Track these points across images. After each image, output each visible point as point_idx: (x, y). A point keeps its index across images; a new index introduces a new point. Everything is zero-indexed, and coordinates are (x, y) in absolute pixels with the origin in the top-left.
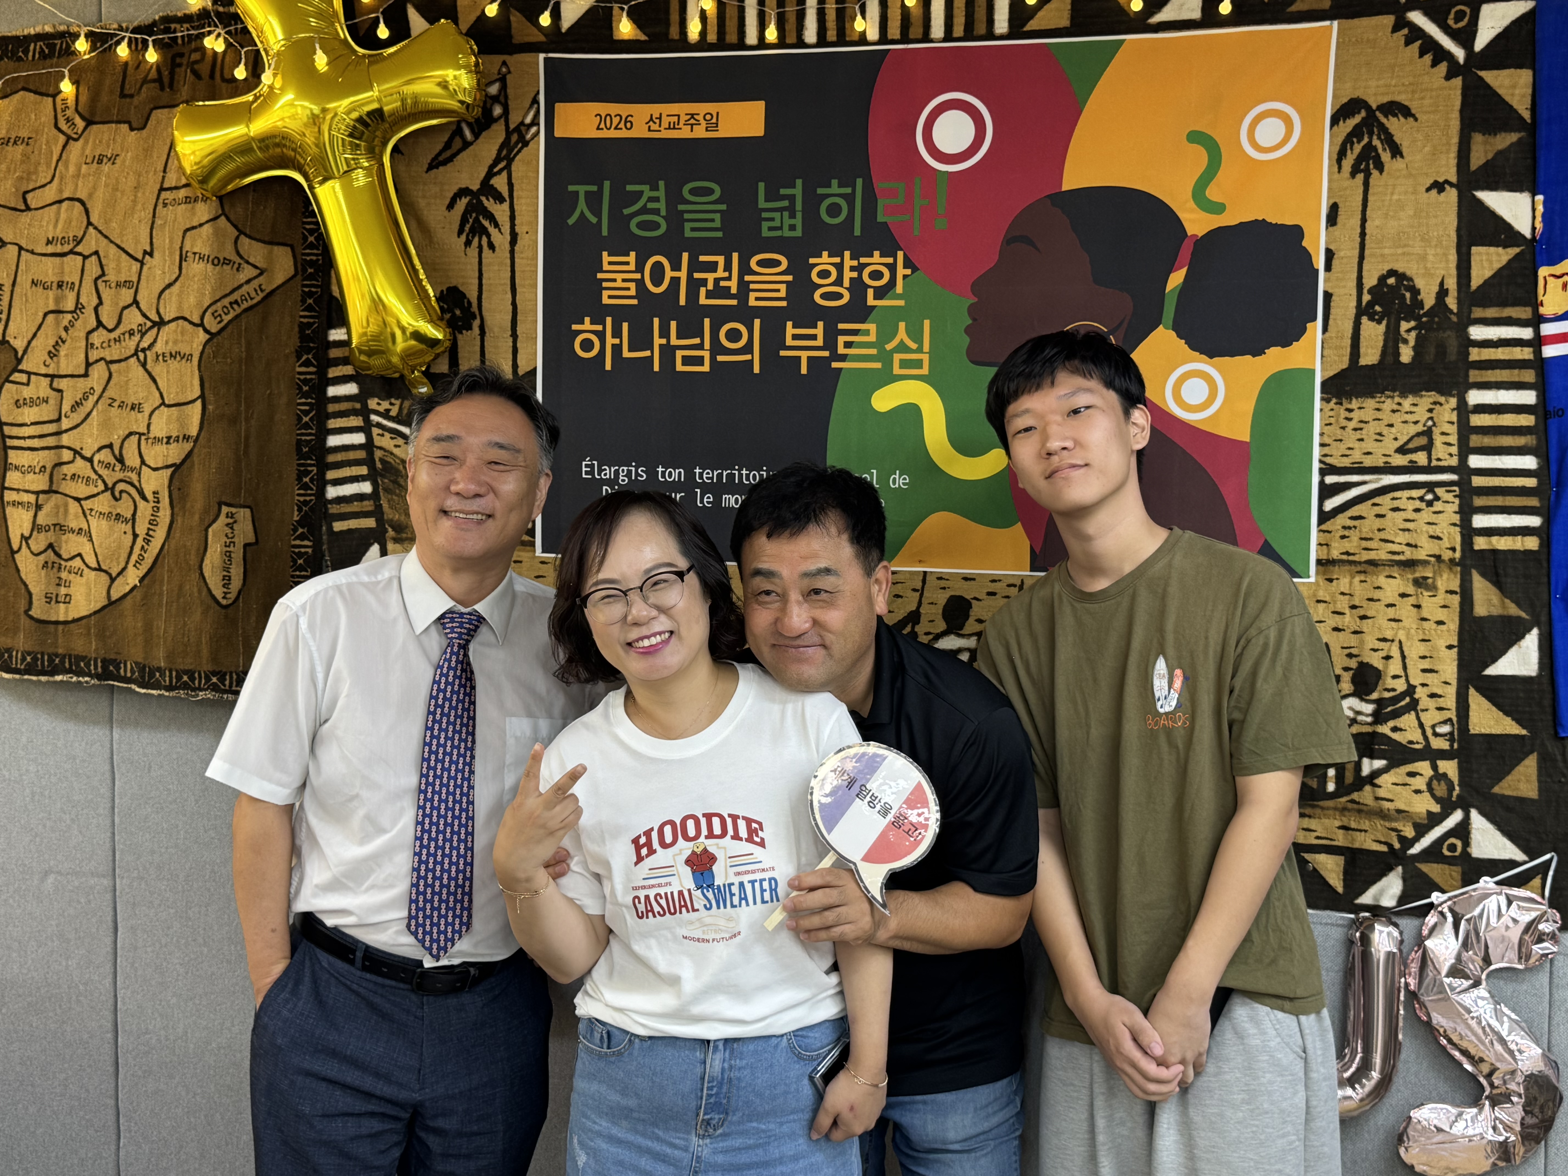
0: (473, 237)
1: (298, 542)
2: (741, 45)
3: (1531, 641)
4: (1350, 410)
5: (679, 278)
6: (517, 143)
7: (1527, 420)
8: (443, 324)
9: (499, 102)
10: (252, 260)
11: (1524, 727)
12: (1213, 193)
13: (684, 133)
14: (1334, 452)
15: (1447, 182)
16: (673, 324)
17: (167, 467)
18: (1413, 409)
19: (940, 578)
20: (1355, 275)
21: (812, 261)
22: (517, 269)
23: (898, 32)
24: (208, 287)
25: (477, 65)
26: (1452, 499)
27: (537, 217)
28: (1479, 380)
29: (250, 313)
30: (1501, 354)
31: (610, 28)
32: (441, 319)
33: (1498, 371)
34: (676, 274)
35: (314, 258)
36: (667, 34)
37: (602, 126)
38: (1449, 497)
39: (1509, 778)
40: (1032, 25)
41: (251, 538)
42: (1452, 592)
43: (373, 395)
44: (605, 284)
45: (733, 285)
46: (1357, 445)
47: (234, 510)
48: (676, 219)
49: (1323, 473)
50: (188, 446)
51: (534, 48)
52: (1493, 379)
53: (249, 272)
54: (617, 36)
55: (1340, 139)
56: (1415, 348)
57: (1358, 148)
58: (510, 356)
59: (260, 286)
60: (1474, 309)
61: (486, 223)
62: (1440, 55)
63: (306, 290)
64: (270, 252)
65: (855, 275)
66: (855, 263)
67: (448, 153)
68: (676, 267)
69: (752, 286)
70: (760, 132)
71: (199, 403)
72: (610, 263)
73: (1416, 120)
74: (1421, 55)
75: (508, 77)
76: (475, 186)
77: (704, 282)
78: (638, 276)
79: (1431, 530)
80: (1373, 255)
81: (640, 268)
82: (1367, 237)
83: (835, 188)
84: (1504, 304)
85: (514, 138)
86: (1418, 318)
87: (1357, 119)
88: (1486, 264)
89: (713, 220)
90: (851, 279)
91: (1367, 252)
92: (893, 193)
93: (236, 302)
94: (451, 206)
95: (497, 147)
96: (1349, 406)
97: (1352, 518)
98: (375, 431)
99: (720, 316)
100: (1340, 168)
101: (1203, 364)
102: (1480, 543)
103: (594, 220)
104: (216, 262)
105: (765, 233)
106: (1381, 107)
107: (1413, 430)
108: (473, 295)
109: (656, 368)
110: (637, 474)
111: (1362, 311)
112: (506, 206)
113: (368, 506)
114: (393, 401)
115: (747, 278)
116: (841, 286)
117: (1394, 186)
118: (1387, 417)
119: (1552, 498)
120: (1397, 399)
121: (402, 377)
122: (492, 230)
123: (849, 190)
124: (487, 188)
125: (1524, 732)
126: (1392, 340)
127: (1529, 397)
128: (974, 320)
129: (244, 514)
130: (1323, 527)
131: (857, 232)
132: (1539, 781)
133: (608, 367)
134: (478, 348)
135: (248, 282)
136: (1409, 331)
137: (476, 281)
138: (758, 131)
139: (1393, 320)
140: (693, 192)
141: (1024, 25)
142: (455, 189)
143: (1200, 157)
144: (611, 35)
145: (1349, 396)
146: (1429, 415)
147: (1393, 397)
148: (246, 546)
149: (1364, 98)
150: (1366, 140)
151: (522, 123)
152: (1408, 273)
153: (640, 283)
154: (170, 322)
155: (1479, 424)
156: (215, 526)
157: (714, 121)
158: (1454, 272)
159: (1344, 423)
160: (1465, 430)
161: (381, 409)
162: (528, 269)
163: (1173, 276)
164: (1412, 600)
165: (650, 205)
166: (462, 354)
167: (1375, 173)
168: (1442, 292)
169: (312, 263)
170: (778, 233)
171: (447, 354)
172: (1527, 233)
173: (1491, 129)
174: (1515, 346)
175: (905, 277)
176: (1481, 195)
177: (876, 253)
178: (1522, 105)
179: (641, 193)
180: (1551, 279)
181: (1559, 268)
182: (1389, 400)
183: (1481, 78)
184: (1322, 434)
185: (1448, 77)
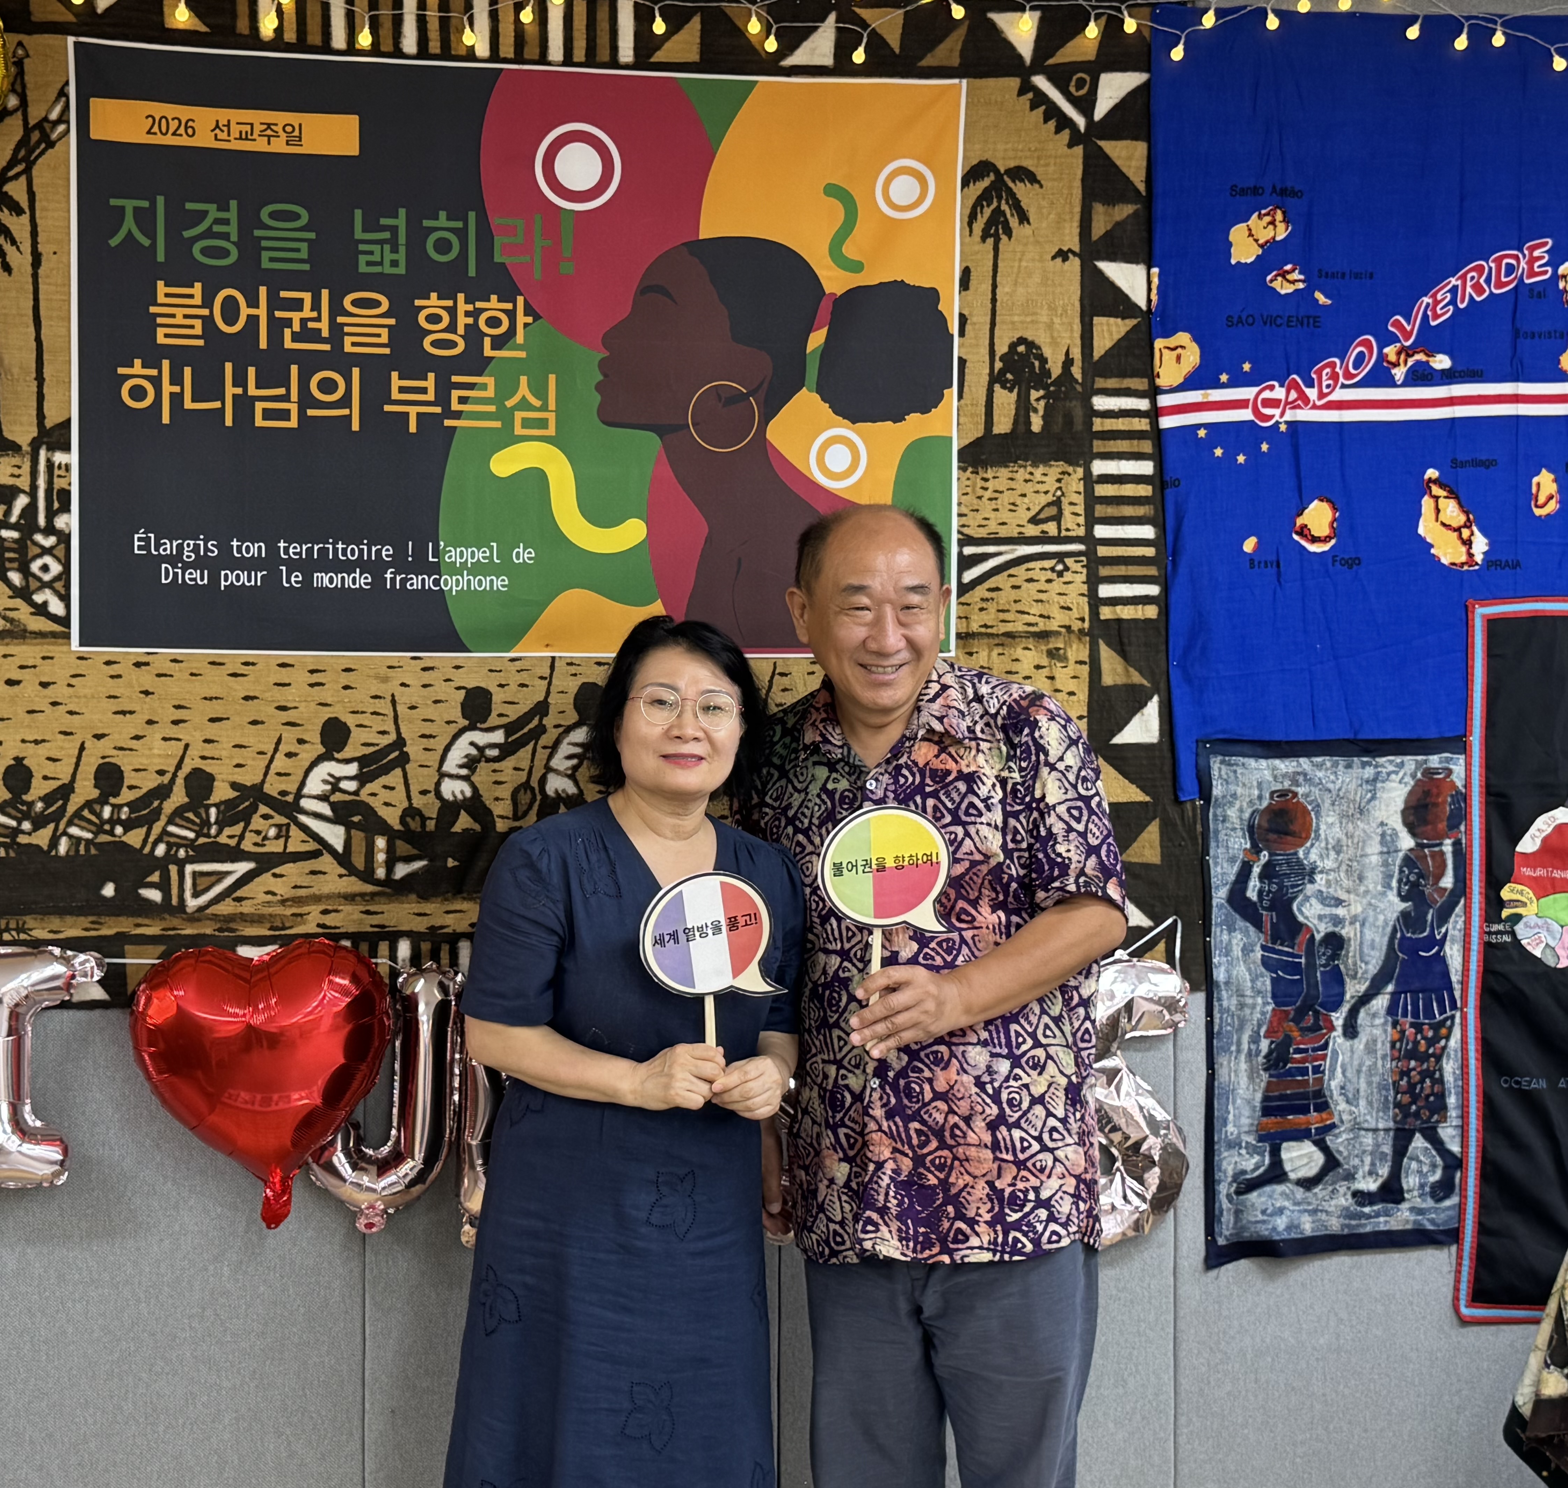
2: (326, 48)
3: (1152, 708)
4: (986, 480)
5: (257, 317)
6: (38, 143)
7: (1145, 490)
9: (13, 91)
11: (1147, 794)
12: (849, 250)
13: (260, 145)
14: (971, 522)
15: (1070, 250)
16: (252, 371)
18: (1044, 479)
19: (570, 664)
20: (987, 342)
21: (418, 303)
22: (41, 297)
23: (512, 50)
26: (1080, 569)
27: (70, 234)
28: (1102, 450)
30: (1121, 424)
31: (162, 14)
33: (1119, 442)
34: (253, 311)
36: (234, 27)
37: (156, 129)
38: (1077, 567)
39: (1135, 845)
40: (659, 57)
42: (1081, 663)
44: (159, 320)
45: (324, 326)
46: (992, 515)
48: (250, 247)
49: (962, 543)
51: (62, 29)
52: (1115, 450)
54: (170, 24)
55: (970, 202)
56: (1044, 417)
57: (987, 212)
58: (34, 404)
60: (1097, 379)
62: (1064, 122)
65: (470, 320)
66: (470, 307)
68: (253, 302)
69: (347, 329)
70: (354, 150)
72: (167, 295)
73: (1041, 186)
74: (1046, 121)
75: (26, 61)
77: (288, 323)
78: (205, 312)
79: (1062, 600)
80: (1003, 322)
81: (207, 302)
82: (998, 304)
83: (443, 220)
84: (1123, 375)
85: (36, 136)
86: (1046, 387)
87: (986, 183)
88: (1106, 335)
89: (298, 250)
90: (466, 325)
91: (998, 319)
92: (511, 231)
95: (12, 146)
96: (985, 475)
97: (989, 590)
99: (310, 363)
100: (971, 231)
101: (844, 430)
102: (1106, 613)
103: (146, 242)
105: (363, 268)
106: (1008, 172)
107: (1044, 500)
109: (229, 422)
110: (206, 549)
111: (995, 379)
112: (25, 219)
115: (340, 319)
116: (455, 332)
117: (1023, 253)
118: (1020, 487)
119: (1169, 568)
120: (1029, 469)
122: (8, 248)
123: (459, 224)
125: (1148, 799)
126: (1024, 408)
127: (1146, 468)
128: (605, 375)
130: (962, 600)
131: (472, 272)
132: (1162, 847)
133: (166, 419)
136: (1038, 400)
138: (352, 149)
139: (1023, 388)
140: (273, 215)
141: (651, 55)
143: (836, 211)
144: (162, 23)
145: (985, 465)
146: (1058, 485)
147: (1025, 467)
149: (992, 160)
150: (995, 204)
151: (46, 119)
152: (1037, 342)
153: (208, 321)
155: (1103, 494)
157: (296, 133)
158: (1078, 342)
159: (980, 492)
160: (1091, 500)
162: (58, 297)
163: (812, 336)
164: (1045, 672)
165: (217, 228)
167: (1004, 238)
168: (1068, 362)
170: (377, 269)
172: (1143, 304)
173: (1110, 201)
174: (1134, 416)
175: (526, 325)
176: (1103, 265)
177: (494, 298)
178: (1138, 178)
179: (205, 213)
180: (1166, 352)
181: (1172, 341)
182: (1022, 470)
183: (1100, 148)
184: (959, 504)
185: (1070, 145)
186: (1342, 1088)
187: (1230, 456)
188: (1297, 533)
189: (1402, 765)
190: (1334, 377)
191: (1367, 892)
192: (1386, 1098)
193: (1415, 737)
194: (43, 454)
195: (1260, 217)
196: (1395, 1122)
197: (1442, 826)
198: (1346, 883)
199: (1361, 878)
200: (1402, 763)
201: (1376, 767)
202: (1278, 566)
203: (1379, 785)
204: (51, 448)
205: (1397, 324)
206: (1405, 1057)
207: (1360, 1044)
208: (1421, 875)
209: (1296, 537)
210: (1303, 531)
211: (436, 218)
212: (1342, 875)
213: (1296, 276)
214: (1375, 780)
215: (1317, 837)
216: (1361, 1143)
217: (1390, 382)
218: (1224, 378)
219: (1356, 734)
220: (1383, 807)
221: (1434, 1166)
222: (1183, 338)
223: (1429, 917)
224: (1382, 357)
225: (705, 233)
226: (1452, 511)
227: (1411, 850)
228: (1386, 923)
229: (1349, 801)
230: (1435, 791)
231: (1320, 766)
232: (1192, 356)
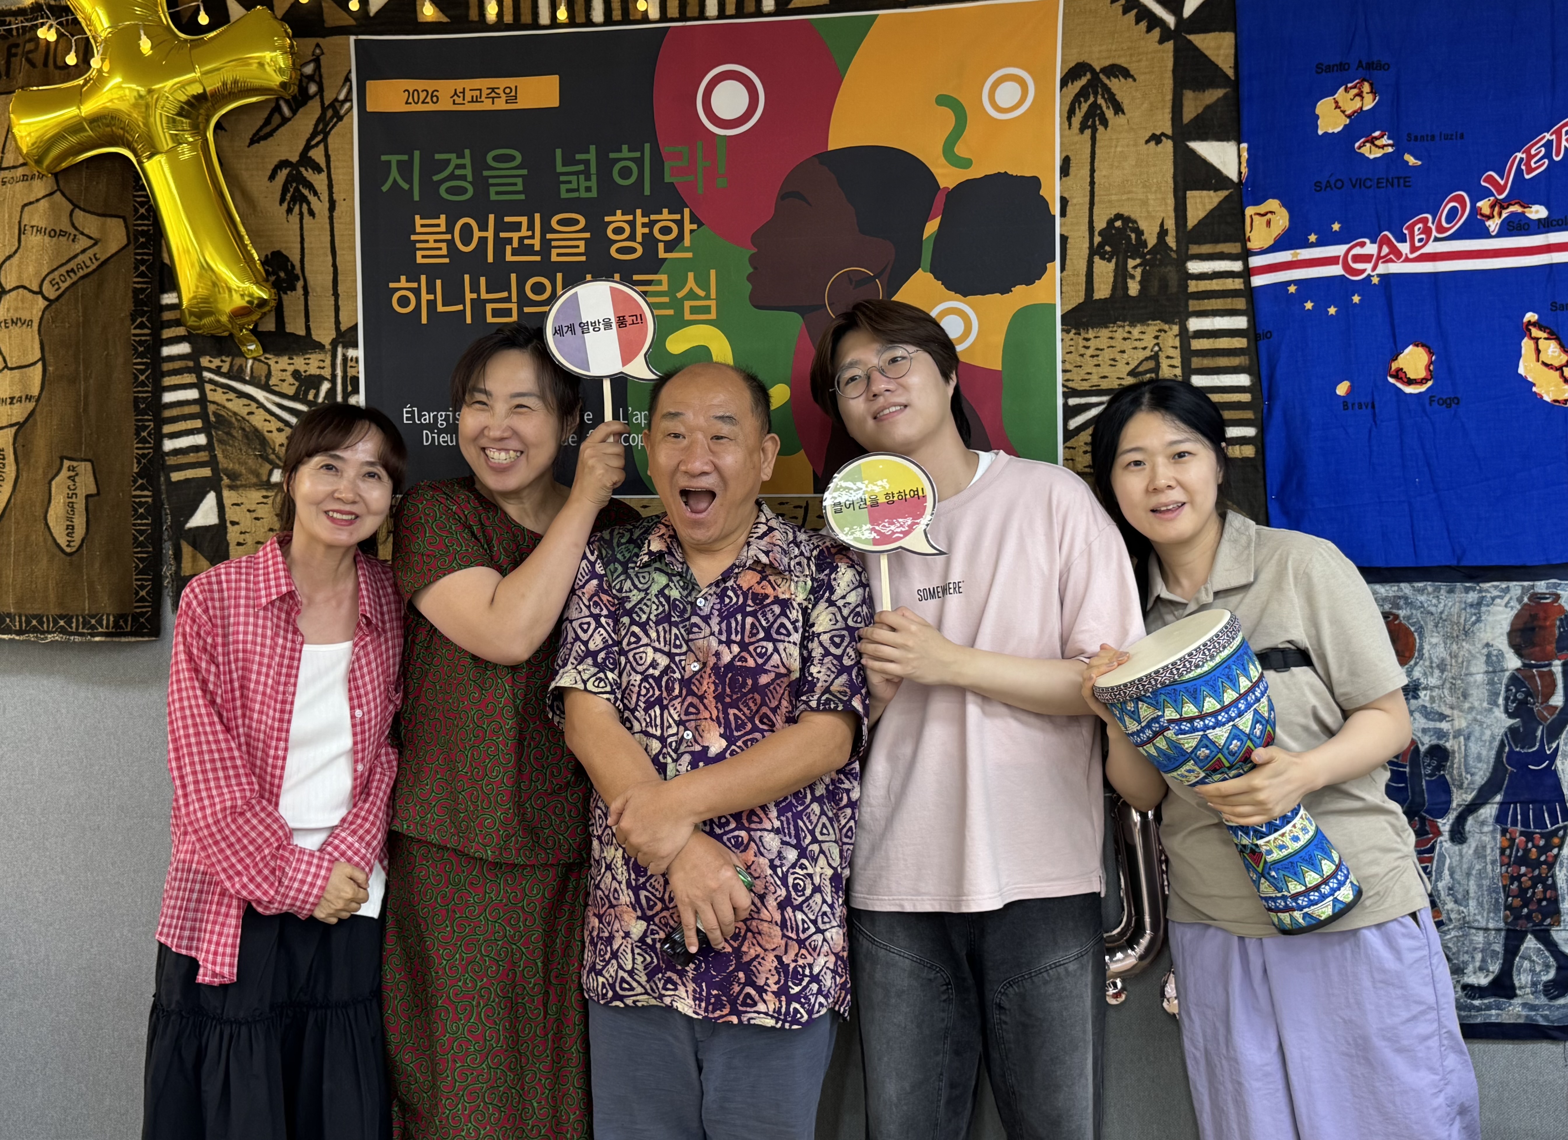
0: (294, 205)
1: (138, 493)
2: (536, 25)
4: (1087, 340)
5: (486, 238)
6: (332, 118)
7: (1240, 343)
8: (268, 285)
9: (314, 81)
10: (86, 231)
12: (961, 150)
13: (486, 105)
14: (1075, 378)
15: (1163, 134)
16: (483, 280)
17: (12, 425)
18: (1142, 336)
20: (1086, 220)
21: (607, 219)
22: (336, 233)
23: (677, 11)
24: (46, 258)
25: (292, 46)
27: (353, 185)
28: (1197, 309)
29: (87, 280)
30: (1215, 285)
31: (414, 11)
32: (267, 280)
33: (1213, 301)
34: (483, 234)
35: (145, 228)
36: (467, 16)
37: (410, 100)
40: (795, 3)
41: (93, 490)
43: (205, 354)
44: (418, 245)
45: (537, 243)
46: (1094, 370)
47: (75, 464)
48: (481, 185)
49: (1066, 396)
50: (31, 406)
51: (345, 31)
52: (1209, 308)
53: (84, 243)
54: (421, 19)
55: (1069, 101)
56: (1141, 282)
57: (1085, 107)
58: (333, 314)
59: (95, 255)
60: (1191, 246)
61: (306, 192)
62: (1154, 21)
63: (139, 257)
64: (104, 224)
65: (646, 230)
66: (646, 220)
67: (268, 129)
68: (483, 227)
69: (554, 243)
70: (555, 103)
71: (39, 365)
72: (422, 226)
73: (1135, 80)
74: (1137, 21)
75: (322, 58)
76: (294, 159)
77: (510, 241)
78: (449, 237)
80: (1101, 202)
81: (450, 230)
82: (1096, 186)
83: (625, 152)
84: (1217, 241)
85: (330, 113)
86: (1142, 256)
87: (1083, 81)
88: (1199, 206)
89: (515, 184)
90: (643, 234)
91: (1096, 199)
92: (678, 156)
93: (72, 270)
94: (272, 177)
95: (314, 122)
96: (1086, 336)
98: (208, 387)
99: (525, 271)
100: (1070, 125)
103: (406, 186)
104: (52, 233)
105: (564, 195)
106: (1104, 70)
107: (1142, 355)
108: (295, 258)
109: (469, 320)
111: (1094, 251)
112: (324, 175)
113: (203, 456)
114: (224, 358)
115: (549, 236)
116: (635, 241)
117: (1118, 139)
118: (1119, 344)
119: (1264, 411)
120: (1127, 328)
121: (231, 335)
122: (311, 198)
123: (638, 154)
124: (305, 160)
126: (1121, 276)
127: (1241, 323)
128: (755, 268)
129: (84, 468)
130: (1068, 444)
131: (647, 192)
133: (424, 320)
134: (302, 307)
135: (83, 251)
136: (1135, 267)
137: (299, 246)
138: (554, 101)
139: (1121, 258)
140: (496, 159)
141: (788, 3)
142: (275, 161)
143: (948, 117)
144: (416, 17)
145: (1086, 326)
146: (1156, 341)
147: (1123, 327)
148: (88, 497)
149: (1088, 62)
150: (1092, 99)
151: (336, 100)
152: (1133, 216)
153: (451, 243)
154: (10, 291)
155: (1199, 348)
156: (57, 479)
157: (513, 94)
158: (1172, 214)
159: (1083, 351)
160: (1187, 354)
161: (213, 366)
162: (346, 232)
163: (928, 224)
165: (458, 172)
166: (287, 313)
167: (1101, 128)
168: (1163, 233)
169: (143, 233)
170: (575, 195)
171: (273, 313)
172: (1235, 177)
173: (1200, 86)
174: (1227, 277)
175: (692, 231)
176: (1193, 145)
177: (665, 211)
178: (1226, 65)
179: (448, 161)
180: (1256, 218)
181: (1262, 208)
182: (1120, 330)
183: (1190, 42)
184: (1064, 362)
185: (1161, 41)
186: (1450, 889)
187: (1320, 309)
188: (1392, 376)
189: (1508, 589)
190: (1427, 231)
191: (1471, 709)
192: (1497, 900)
193: (1519, 564)
194: (340, 350)
195: (1347, 90)
196: (1506, 923)
197: (1551, 647)
198: (1449, 699)
199: (1465, 696)
200: (1508, 588)
201: (1480, 591)
202: (1373, 407)
203: (1483, 609)
204: (346, 346)
205: (1490, 179)
206: (1514, 863)
207: (1469, 849)
208: (1528, 694)
209: (1391, 380)
210: (1399, 374)
211: (620, 151)
212: (1446, 692)
213: (1385, 141)
214: (1479, 604)
215: (1421, 656)
216: (1471, 941)
217: (1485, 234)
218: (1313, 238)
219: (1459, 561)
220: (1489, 629)
221: (1547, 966)
222: (1273, 204)
223: (1539, 733)
224: (1475, 210)
225: (833, 145)
226: (1551, 350)
227: (1518, 670)
228: (1493, 737)
229: (1453, 624)
230: (1541, 615)
231: (1421, 591)
232: (1281, 220)
